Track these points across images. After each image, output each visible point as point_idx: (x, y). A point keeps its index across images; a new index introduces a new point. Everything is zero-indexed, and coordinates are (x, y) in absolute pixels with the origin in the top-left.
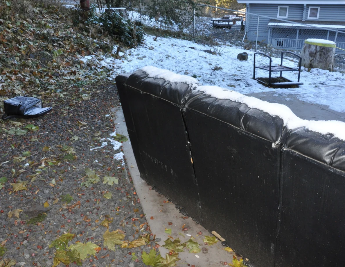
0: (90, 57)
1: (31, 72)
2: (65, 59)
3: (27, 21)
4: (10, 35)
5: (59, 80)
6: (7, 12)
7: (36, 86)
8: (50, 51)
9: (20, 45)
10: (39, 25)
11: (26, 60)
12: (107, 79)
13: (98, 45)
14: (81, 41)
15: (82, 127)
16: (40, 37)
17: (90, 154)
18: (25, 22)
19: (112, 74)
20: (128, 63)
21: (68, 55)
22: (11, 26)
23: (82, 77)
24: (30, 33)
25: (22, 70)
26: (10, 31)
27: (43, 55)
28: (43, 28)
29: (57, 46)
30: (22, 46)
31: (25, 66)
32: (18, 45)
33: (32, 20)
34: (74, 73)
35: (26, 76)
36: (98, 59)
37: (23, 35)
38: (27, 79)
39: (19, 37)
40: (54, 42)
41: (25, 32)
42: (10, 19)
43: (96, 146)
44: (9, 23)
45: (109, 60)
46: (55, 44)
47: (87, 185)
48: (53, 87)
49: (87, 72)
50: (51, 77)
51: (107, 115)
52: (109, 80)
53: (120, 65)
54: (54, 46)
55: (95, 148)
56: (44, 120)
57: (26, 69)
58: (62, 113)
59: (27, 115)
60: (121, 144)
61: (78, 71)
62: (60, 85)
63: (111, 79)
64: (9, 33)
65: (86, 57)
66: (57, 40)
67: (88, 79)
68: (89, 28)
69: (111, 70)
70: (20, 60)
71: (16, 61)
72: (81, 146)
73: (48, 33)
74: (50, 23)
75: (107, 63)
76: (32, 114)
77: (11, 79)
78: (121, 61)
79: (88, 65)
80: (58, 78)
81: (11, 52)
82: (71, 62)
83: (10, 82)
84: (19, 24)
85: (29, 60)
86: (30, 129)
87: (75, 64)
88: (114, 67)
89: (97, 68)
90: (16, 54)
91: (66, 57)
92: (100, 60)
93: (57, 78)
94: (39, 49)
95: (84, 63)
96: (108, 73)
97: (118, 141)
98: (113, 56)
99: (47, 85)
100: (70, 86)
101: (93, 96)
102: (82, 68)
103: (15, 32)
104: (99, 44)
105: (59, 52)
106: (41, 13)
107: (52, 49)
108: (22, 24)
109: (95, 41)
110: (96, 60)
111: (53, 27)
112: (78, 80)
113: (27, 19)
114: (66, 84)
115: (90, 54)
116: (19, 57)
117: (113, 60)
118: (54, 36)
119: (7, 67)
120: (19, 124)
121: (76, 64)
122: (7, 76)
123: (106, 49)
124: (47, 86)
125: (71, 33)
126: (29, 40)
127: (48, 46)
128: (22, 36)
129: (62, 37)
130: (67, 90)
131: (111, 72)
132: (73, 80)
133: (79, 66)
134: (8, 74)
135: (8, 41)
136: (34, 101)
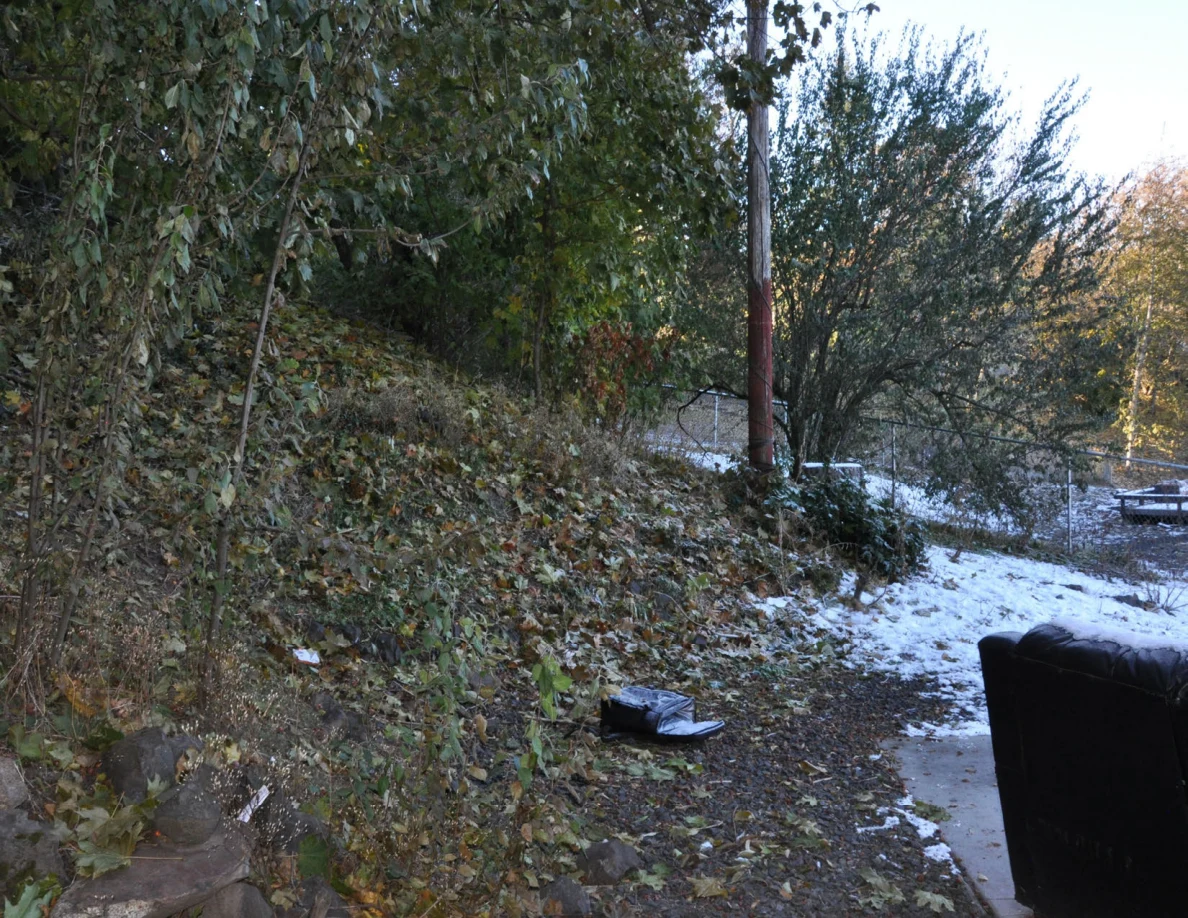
0: (780, 602)
1: (638, 630)
2: (718, 603)
3: (616, 494)
4: (581, 529)
5: (709, 656)
6: (575, 472)
7: (655, 667)
8: (677, 578)
9: (607, 556)
10: (645, 504)
11: (622, 596)
12: (840, 665)
13: (800, 569)
14: (755, 555)
15: (815, 777)
16: (650, 539)
17: (858, 840)
18: (612, 497)
19: (849, 652)
20: (891, 624)
21: (722, 592)
22: (582, 505)
23: (767, 655)
24: (625, 525)
25: (616, 622)
26: (580, 518)
27: (662, 586)
28: (654, 514)
29: (694, 565)
30: (612, 559)
31: (621, 611)
32: (601, 556)
33: (627, 491)
34: (745, 642)
35: (626, 639)
36: (805, 609)
37: (612, 531)
38: (629, 647)
39: (603, 536)
40: (686, 554)
41: (616, 524)
42: (578, 488)
43: (869, 823)
44: (577, 499)
45: (833, 613)
46: (690, 560)
47: (875, 905)
48: (698, 673)
49: (779, 641)
50: (688, 647)
51: (875, 757)
52: (847, 668)
53: (869, 629)
54: (686, 563)
55: (869, 829)
56: (705, 753)
57: (626, 619)
58: (748, 741)
59: (662, 735)
60: (936, 827)
61: (754, 639)
62: (713, 669)
63: (849, 665)
64: (577, 522)
65: (771, 600)
66: (694, 549)
67: (786, 660)
68: (775, 521)
69: (845, 641)
70: (608, 596)
71: (599, 596)
72: (830, 820)
73: (674, 529)
74: (670, 500)
75: (830, 621)
76: (678, 732)
77: (593, 643)
78: (868, 617)
79: (779, 622)
80: (707, 652)
81: (586, 573)
82: (734, 612)
83: (589, 650)
84: (598, 501)
85: (627, 596)
86: (681, 768)
87: (743, 617)
88: (851, 633)
89: (805, 633)
90: (596, 578)
91: (719, 598)
92: (811, 611)
93: (701, 650)
94: (651, 571)
95: (766, 618)
96: (839, 649)
97: (926, 818)
98: (844, 601)
99: (681, 666)
100: (743, 676)
101: (818, 705)
102: (764, 630)
103: (593, 523)
104: (802, 565)
105: (701, 581)
106: (643, 474)
107: (683, 572)
108: (606, 501)
109: (791, 555)
110: (800, 611)
111: (680, 513)
112: (759, 660)
113: (618, 490)
114: (730, 668)
115: (779, 593)
116: (605, 587)
117: (847, 614)
118: (684, 536)
119: (580, 610)
120: (646, 754)
121: (746, 620)
122: (582, 635)
123: (822, 582)
124: (682, 670)
125: (726, 532)
126: (627, 543)
127: (673, 563)
128: (609, 534)
129: (705, 542)
130: (736, 685)
131: (846, 646)
132: (745, 660)
133: (753, 624)
134: (583, 630)
135: (579, 542)
136: (677, 702)
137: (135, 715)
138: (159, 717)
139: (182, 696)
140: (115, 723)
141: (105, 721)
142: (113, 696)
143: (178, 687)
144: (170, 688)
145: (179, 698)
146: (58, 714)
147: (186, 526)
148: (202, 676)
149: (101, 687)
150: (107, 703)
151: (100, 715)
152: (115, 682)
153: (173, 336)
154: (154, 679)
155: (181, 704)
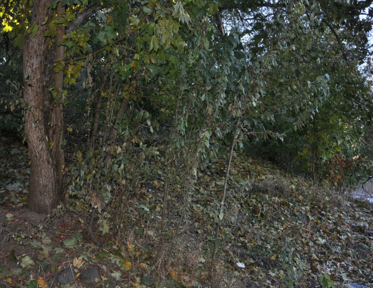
1: (353, 262)
3: (343, 214)
4: (331, 226)
6: (328, 206)
7: (361, 277)
8: (367, 244)
9: (341, 235)
10: (353, 217)
11: (346, 250)
16: (356, 230)
18: (341, 215)
22: (331, 217)
24: (347, 224)
25: (345, 259)
26: (330, 222)
27: (361, 247)
28: (357, 221)
30: (343, 236)
31: (346, 255)
32: (338, 235)
33: (347, 213)
35: (349, 265)
37: (342, 226)
38: (350, 268)
39: (339, 228)
41: (343, 224)
42: (329, 212)
44: (329, 215)
46: (371, 237)
54: (370, 239)
57: (349, 258)
64: (330, 223)
70: (342, 249)
71: (338, 249)
73: (365, 226)
74: (362, 216)
77: (337, 266)
81: (333, 241)
83: (335, 268)
84: (337, 216)
85: (349, 250)
90: (337, 243)
94: (357, 241)
99: (371, 277)
103: (335, 224)
106: (352, 206)
107: (369, 242)
108: (339, 216)
111: (366, 221)
113: (343, 212)
116: (340, 246)
118: (369, 229)
119: (332, 254)
122: (333, 262)
124: (371, 278)
126: (348, 231)
127: (365, 239)
128: (341, 228)
134: (333, 261)
135: (330, 230)
137: (190, 281)
138: (197, 282)
139: (204, 276)
140: (184, 283)
141: (181, 283)
142: (184, 275)
143: (202, 274)
144: (200, 274)
145: (203, 277)
146: (168, 279)
147: (208, 225)
148: (210, 271)
149: (180, 272)
150: (182, 277)
151: (180, 280)
152: (184, 271)
153: (203, 166)
154: (196, 271)
155: (203, 279)
